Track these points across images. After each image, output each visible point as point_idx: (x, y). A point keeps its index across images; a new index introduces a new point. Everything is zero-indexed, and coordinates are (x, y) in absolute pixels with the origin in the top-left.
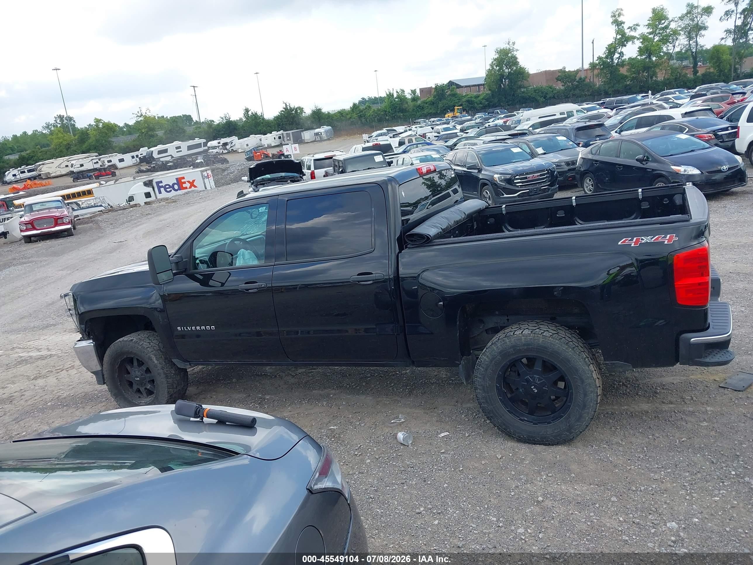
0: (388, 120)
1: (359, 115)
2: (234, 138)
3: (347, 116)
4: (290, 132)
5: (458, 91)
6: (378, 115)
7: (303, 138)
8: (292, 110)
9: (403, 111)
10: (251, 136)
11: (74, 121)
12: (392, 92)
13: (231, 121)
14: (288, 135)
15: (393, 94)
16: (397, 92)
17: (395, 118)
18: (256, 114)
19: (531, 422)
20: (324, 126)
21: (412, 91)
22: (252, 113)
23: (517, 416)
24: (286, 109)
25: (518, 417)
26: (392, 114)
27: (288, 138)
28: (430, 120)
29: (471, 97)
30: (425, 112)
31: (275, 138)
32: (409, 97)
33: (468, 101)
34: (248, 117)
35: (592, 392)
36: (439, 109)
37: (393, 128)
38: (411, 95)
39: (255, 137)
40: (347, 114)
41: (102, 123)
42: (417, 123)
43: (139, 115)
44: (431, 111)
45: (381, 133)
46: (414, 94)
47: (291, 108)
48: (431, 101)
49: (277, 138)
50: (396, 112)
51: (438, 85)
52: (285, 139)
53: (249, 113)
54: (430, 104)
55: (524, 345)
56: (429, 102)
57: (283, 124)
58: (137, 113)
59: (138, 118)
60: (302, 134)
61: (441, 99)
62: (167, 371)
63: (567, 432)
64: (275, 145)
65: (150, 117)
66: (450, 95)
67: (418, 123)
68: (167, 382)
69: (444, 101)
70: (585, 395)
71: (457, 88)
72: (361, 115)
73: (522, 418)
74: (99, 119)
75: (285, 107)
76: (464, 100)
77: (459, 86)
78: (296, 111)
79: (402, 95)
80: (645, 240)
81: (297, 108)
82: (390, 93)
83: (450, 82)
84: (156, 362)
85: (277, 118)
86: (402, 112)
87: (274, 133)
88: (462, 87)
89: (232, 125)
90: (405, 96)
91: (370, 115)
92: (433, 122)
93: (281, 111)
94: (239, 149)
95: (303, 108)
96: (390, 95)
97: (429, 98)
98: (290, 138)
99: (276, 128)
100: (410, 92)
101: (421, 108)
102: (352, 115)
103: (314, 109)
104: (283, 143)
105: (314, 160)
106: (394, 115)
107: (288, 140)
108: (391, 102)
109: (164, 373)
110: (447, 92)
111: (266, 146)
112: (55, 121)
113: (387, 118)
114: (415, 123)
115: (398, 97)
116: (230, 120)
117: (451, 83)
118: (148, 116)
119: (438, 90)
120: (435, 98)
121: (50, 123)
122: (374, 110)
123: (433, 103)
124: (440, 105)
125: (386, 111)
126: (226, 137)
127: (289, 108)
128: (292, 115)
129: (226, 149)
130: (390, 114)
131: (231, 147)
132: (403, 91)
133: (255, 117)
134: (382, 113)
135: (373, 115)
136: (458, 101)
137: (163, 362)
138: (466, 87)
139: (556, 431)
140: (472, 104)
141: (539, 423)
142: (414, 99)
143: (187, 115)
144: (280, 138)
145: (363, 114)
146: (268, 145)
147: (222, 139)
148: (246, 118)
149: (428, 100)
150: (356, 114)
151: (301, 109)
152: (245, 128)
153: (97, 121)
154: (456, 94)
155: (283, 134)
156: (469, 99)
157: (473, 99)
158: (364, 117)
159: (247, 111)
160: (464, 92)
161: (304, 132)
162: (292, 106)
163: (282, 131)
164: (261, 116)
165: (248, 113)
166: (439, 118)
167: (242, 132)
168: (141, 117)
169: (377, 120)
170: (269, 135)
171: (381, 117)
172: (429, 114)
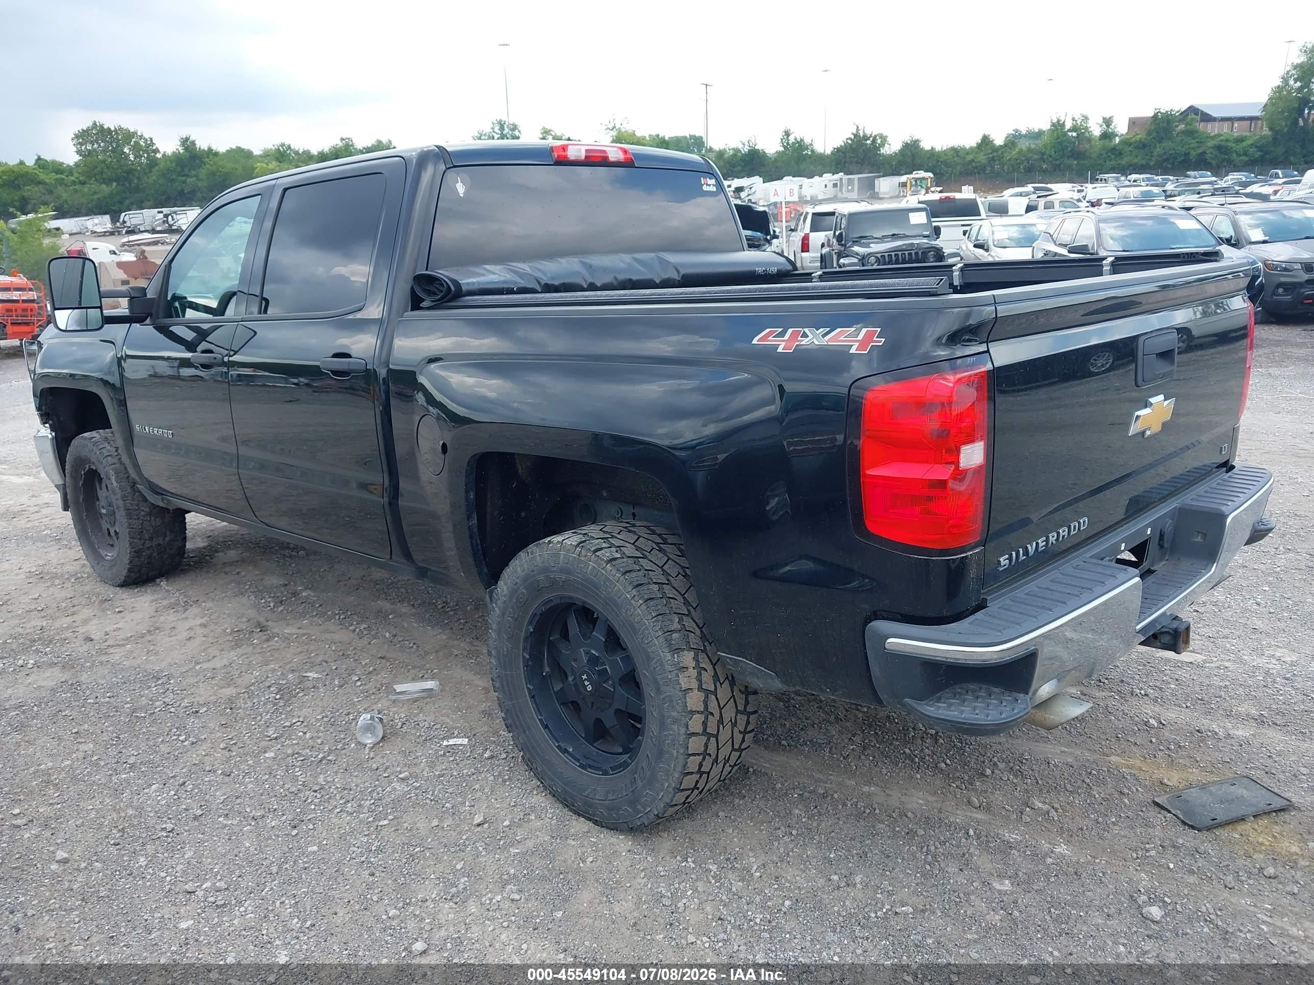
0: (1045, 171)
1: (991, 156)
2: (757, 180)
3: (967, 157)
4: (856, 177)
5: (1201, 126)
6: (1028, 160)
7: (876, 190)
8: (866, 138)
9: (1078, 155)
10: (786, 178)
11: (519, 131)
12: (1062, 119)
13: (758, 150)
14: (850, 182)
15: (1064, 122)
16: (1073, 119)
17: (1060, 169)
18: (802, 140)
19: (578, 760)
20: (919, 172)
21: (1104, 119)
22: (796, 139)
23: (555, 738)
24: (856, 135)
25: (557, 741)
26: (1056, 160)
27: (850, 188)
28: (1129, 177)
29: (1227, 140)
30: (1125, 161)
31: (826, 186)
32: (1096, 131)
33: (1219, 148)
34: (788, 144)
35: (675, 721)
36: (1153, 159)
37: (1049, 186)
38: (1101, 126)
39: (791, 180)
40: (967, 154)
41: (551, 135)
42: (1101, 180)
43: (611, 126)
44: (1136, 160)
45: (1021, 193)
46: (1108, 126)
47: (865, 136)
48: (1140, 141)
49: (830, 185)
50: (1063, 156)
51: (1162, 111)
52: (844, 188)
53: (789, 138)
54: (1137, 148)
55: (562, 571)
56: (1136, 142)
57: (845, 162)
58: (608, 123)
59: (608, 131)
60: (877, 182)
61: (1162, 139)
62: (132, 505)
63: (629, 806)
64: (825, 197)
65: (626, 131)
66: (1182, 132)
67: (1103, 181)
68: (130, 524)
69: (1167, 144)
70: (663, 726)
71: (1202, 121)
72: (993, 157)
73: (562, 745)
74: (549, 128)
75: (855, 132)
76: (1211, 144)
77: (1207, 118)
78: (874, 141)
79: (1081, 125)
80: (811, 336)
81: (875, 136)
82: (1058, 121)
83: (1191, 107)
84: (115, 484)
85: (838, 151)
86: (1076, 159)
87: (828, 176)
88: (1214, 120)
89: (758, 157)
90: (1086, 128)
91: (1010, 159)
92: (1135, 181)
93: (847, 139)
94: (760, 199)
95: (886, 137)
96: (1058, 126)
97: (1137, 134)
98: (853, 188)
99: (833, 169)
100: (1101, 121)
101: (1116, 152)
102: (978, 155)
103: (906, 140)
104: (840, 195)
105: (813, 214)
106: (1058, 162)
107: (849, 191)
108: (1058, 138)
109: (125, 506)
110: (1177, 126)
111: (809, 199)
112: (492, 128)
113: (1045, 166)
114: (1097, 180)
115: (1074, 129)
116: (756, 148)
117: (1192, 110)
118: (624, 130)
119: (1158, 122)
120: (1151, 135)
121: (485, 132)
122: (1021, 150)
123: (1144, 146)
124: (1158, 150)
125: (1043, 154)
126: (742, 178)
127: (861, 135)
128: (864, 148)
129: (740, 198)
130: (1051, 159)
131: (749, 195)
132: (1086, 118)
133: (800, 146)
134: (1036, 157)
135: (1017, 160)
136: (1197, 145)
137: (128, 488)
138: (1224, 119)
139: (610, 797)
140: (1226, 154)
141: (590, 766)
142: (1106, 136)
143: (697, 135)
144: (835, 185)
145: (998, 156)
146: (812, 198)
147: (736, 180)
148: (783, 146)
149: (1134, 139)
150: (984, 155)
151: (884, 139)
152: (779, 164)
153: (545, 132)
154: (1197, 132)
155: (841, 179)
156: (1223, 143)
157: (1230, 144)
158: (999, 160)
159: (787, 133)
160: (1212, 129)
161: (881, 179)
162: (868, 133)
163: (842, 174)
164: (811, 145)
165: (787, 138)
166: (1149, 176)
167: (773, 170)
168: (612, 130)
169: (1024, 169)
170: (816, 179)
171: (1032, 164)
172: (1131, 165)
